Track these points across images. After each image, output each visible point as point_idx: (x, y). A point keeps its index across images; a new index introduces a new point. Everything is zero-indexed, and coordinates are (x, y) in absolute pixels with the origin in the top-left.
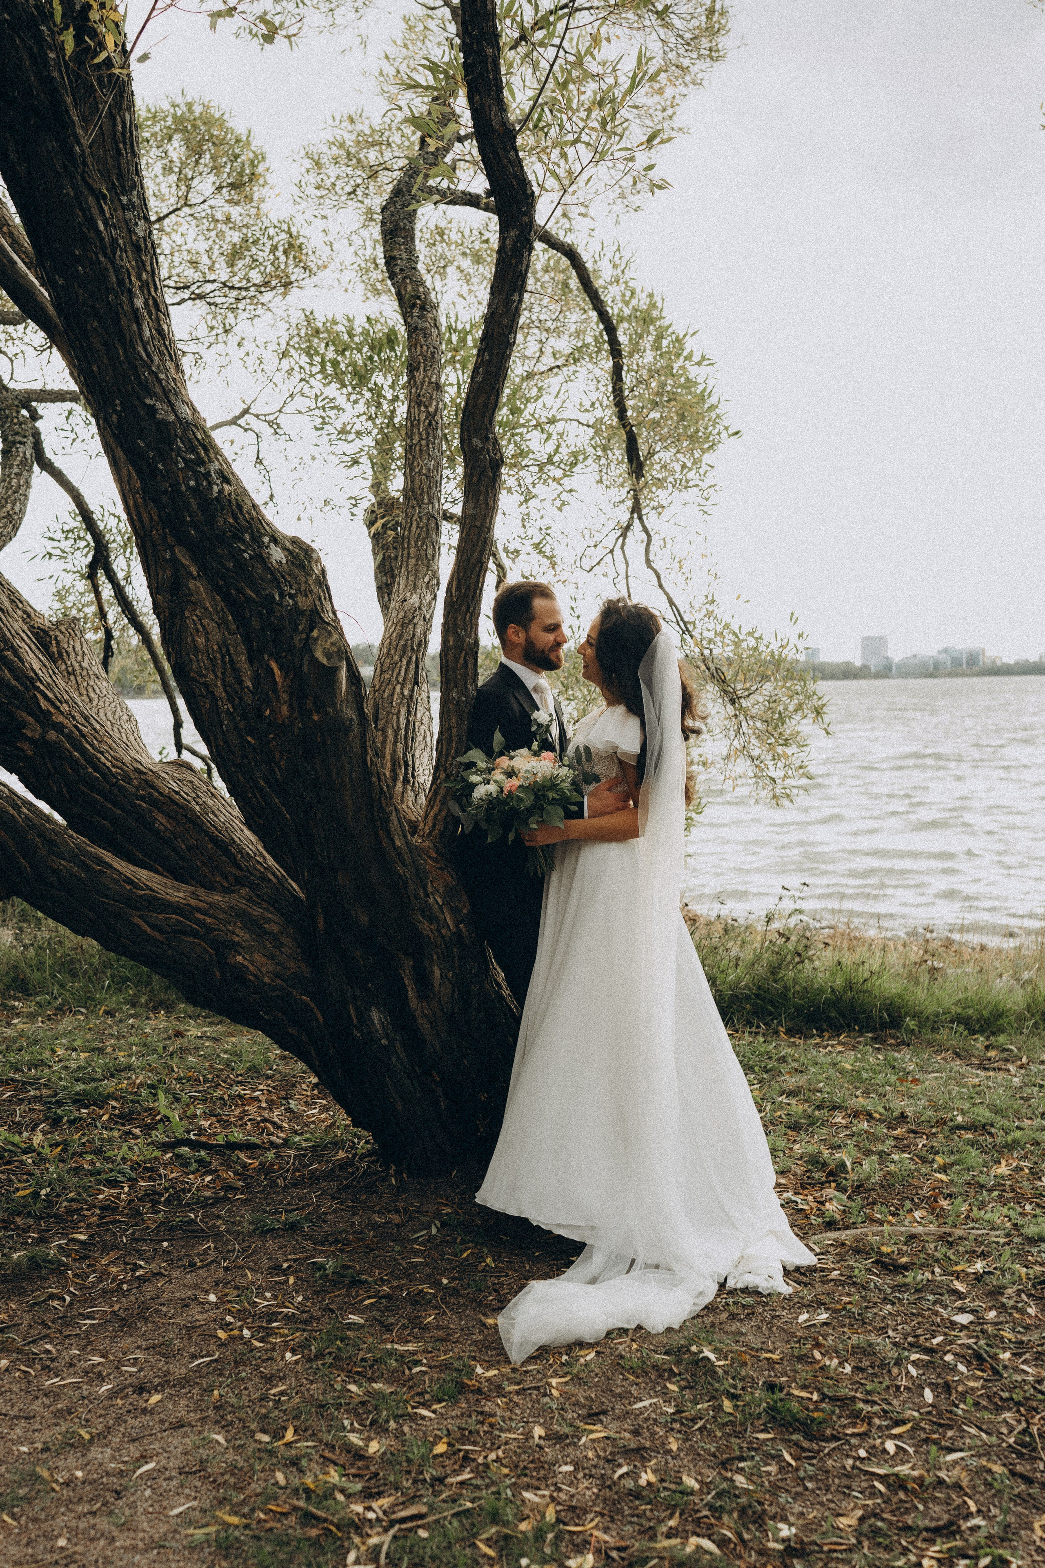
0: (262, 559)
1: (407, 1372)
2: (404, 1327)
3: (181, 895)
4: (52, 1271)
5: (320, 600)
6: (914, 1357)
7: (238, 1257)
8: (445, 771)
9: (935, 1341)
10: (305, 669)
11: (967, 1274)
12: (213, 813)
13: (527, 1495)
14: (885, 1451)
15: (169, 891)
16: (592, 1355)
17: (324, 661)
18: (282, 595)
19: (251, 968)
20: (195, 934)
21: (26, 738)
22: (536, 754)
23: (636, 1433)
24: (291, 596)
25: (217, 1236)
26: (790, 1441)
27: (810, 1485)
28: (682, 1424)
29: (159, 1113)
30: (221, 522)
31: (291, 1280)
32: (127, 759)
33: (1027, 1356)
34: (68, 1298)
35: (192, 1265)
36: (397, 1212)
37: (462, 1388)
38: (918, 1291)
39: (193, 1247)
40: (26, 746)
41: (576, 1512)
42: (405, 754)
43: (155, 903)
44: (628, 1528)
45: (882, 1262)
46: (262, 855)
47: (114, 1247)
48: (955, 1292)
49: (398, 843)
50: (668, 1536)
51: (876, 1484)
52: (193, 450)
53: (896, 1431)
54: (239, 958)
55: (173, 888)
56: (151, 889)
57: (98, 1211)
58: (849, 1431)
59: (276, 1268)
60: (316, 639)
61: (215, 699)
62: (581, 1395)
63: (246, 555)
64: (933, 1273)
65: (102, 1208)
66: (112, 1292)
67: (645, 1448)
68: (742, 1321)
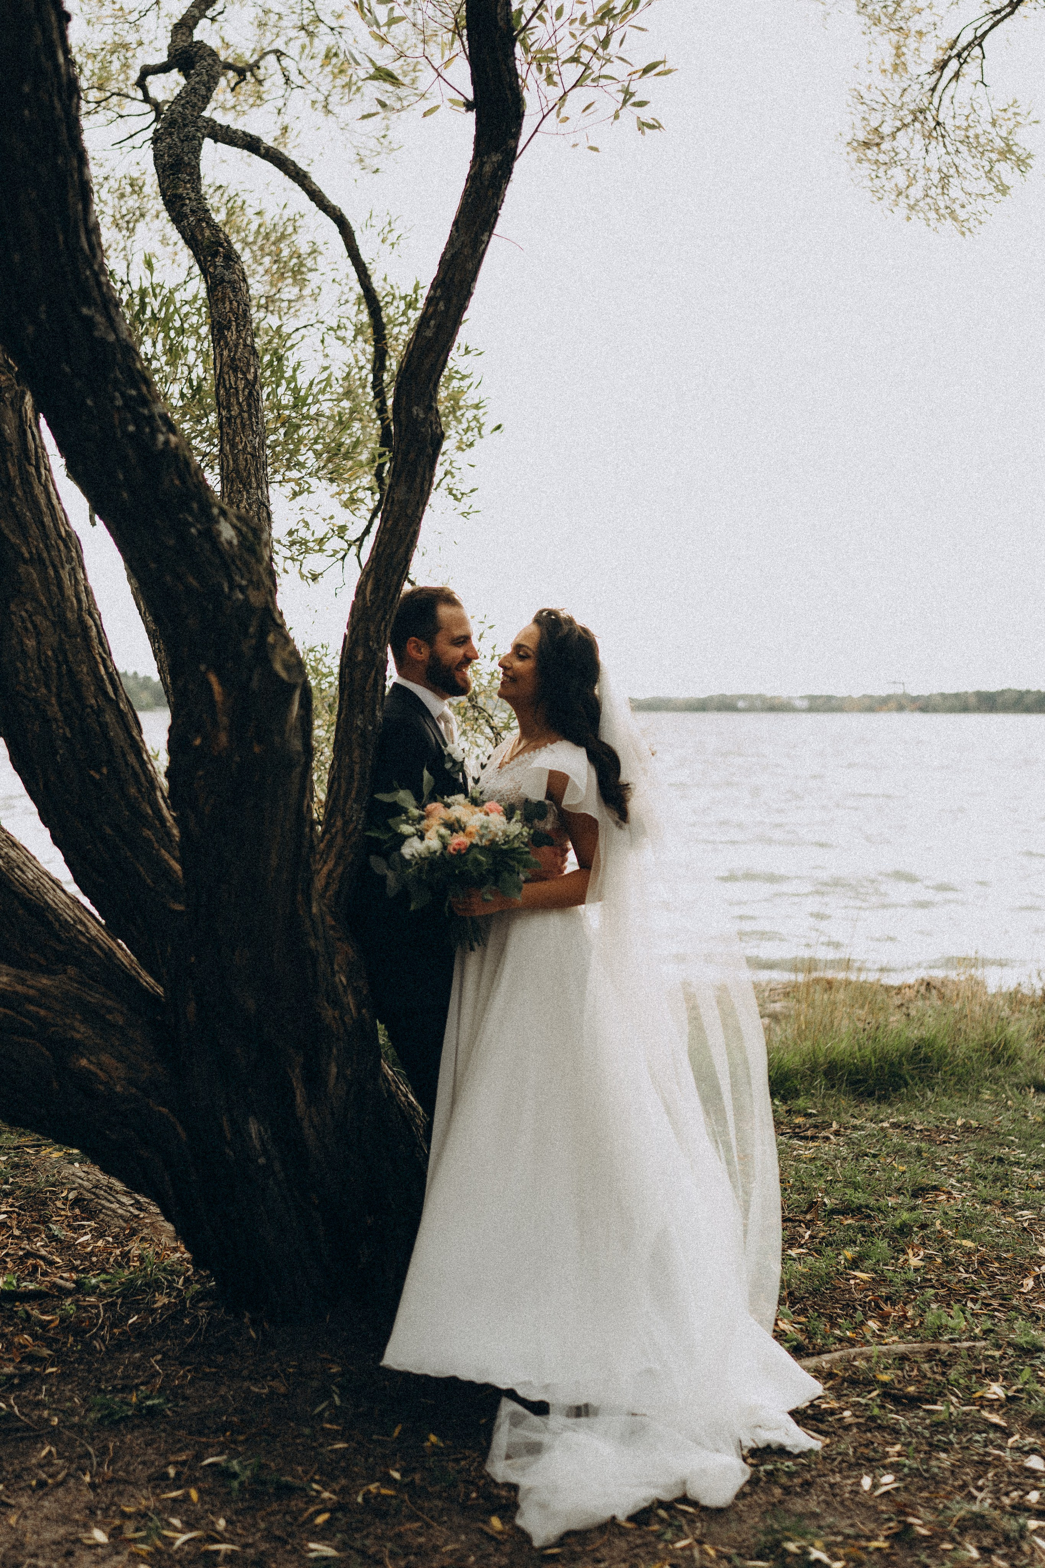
0: (211, 535)
3: (4, 979)
5: (271, 595)
8: (343, 815)
10: (253, 684)
18: (232, 587)
19: (101, 1075)
20: (27, 1031)
24: (242, 589)
25: (53, 1434)
31: (194, 1495)
35: (42, 1484)
36: (276, 1376)
39: (25, 1454)
45: (889, 1395)
48: (996, 1427)
49: (314, 910)
54: (83, 1062)
59: (163, 1478)
60: (273, 645)
68: (797, 1494)
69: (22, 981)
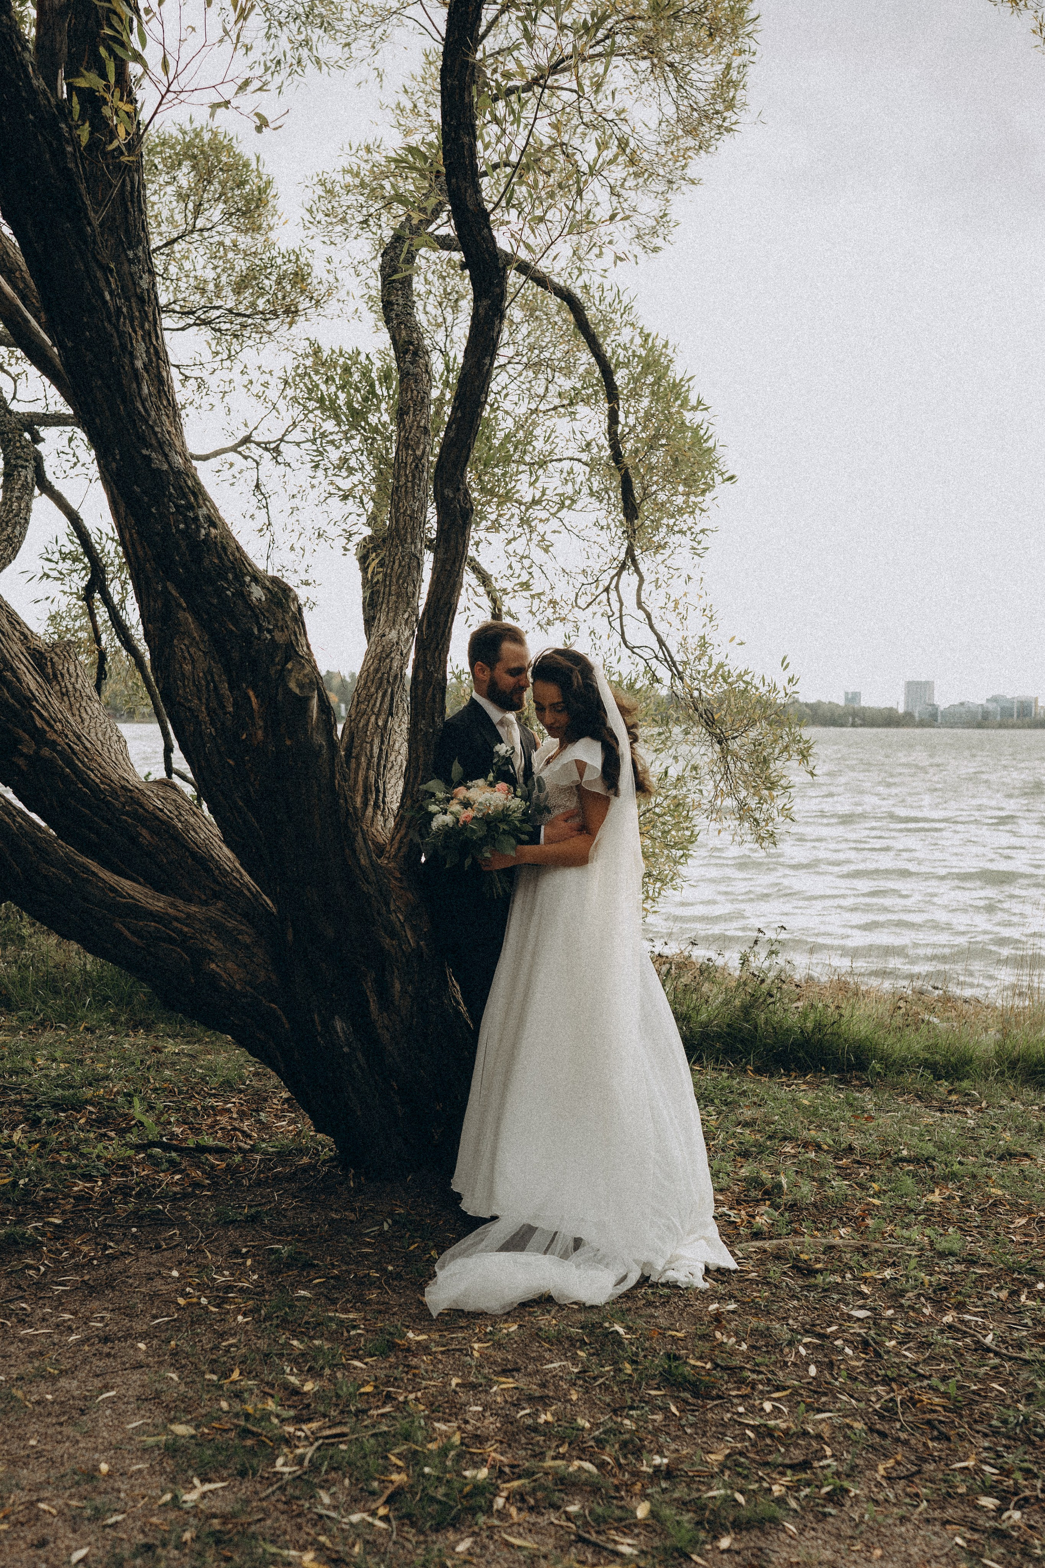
0: (243, 595)
1: (345, 1334)
2: (348, 1301)
3: (161, 904)
4: (28, 1247)
5: (296, 635)
6: (806, 1340)
7: (201, 1242)
8: (411, 797)
9: (829, 1330)
10: (280, 697)
11: (875, 1280)
12: (194, 830)
13: (436, 1425)
14: (762, 1409)
15: (150, 901)
16: (514, 1327)
17: (297, 691)
18: (260, 628)
19: (225, 976)
20: (171, 940)
21: (22, 755)
22: (492, 785)
23: (543, 1385)
24: (269, 631)
25: (183, 1224)
26: (678, 1397)
27: (689, 1431)
28: (585, 1381)
29: (133, 1119)
30: (206, 562)
31: (249, 1262)
32: (115, 777)
33: (911, 1344)
34: (42, 1269)
35: (159, 1247)
36: (353, 1210)
37: (392, 1347)
38: (825, 1290)
39: (159, 1233)
40: (21, 762)
41: (479, 1439)
42: (376, 781)
43: (135, 910)
44: (522, 1453)
45: (798, 1267)
46: (238, 872)
47: (86, 1230)
48: (860, 1293)
49: (363, 862)
50: (554, 1458)
51: (748, 1432)
52: (184, 496)
53: (776, 1395)
54: (213, 966)
55: (153, 898)
56: (133, 898)
57: (72, 1200)
58: (734, 1393)
59: (237, 1253)
60: (290, 671)
61: (198, 723)
62: (499, 1356)
63: (228, 593)
64: (844, 1277)
65: (74, 1198)
66: (83, 1266)
67: (548, 1396)
68: (656, 1307)
69: (175, 907)
